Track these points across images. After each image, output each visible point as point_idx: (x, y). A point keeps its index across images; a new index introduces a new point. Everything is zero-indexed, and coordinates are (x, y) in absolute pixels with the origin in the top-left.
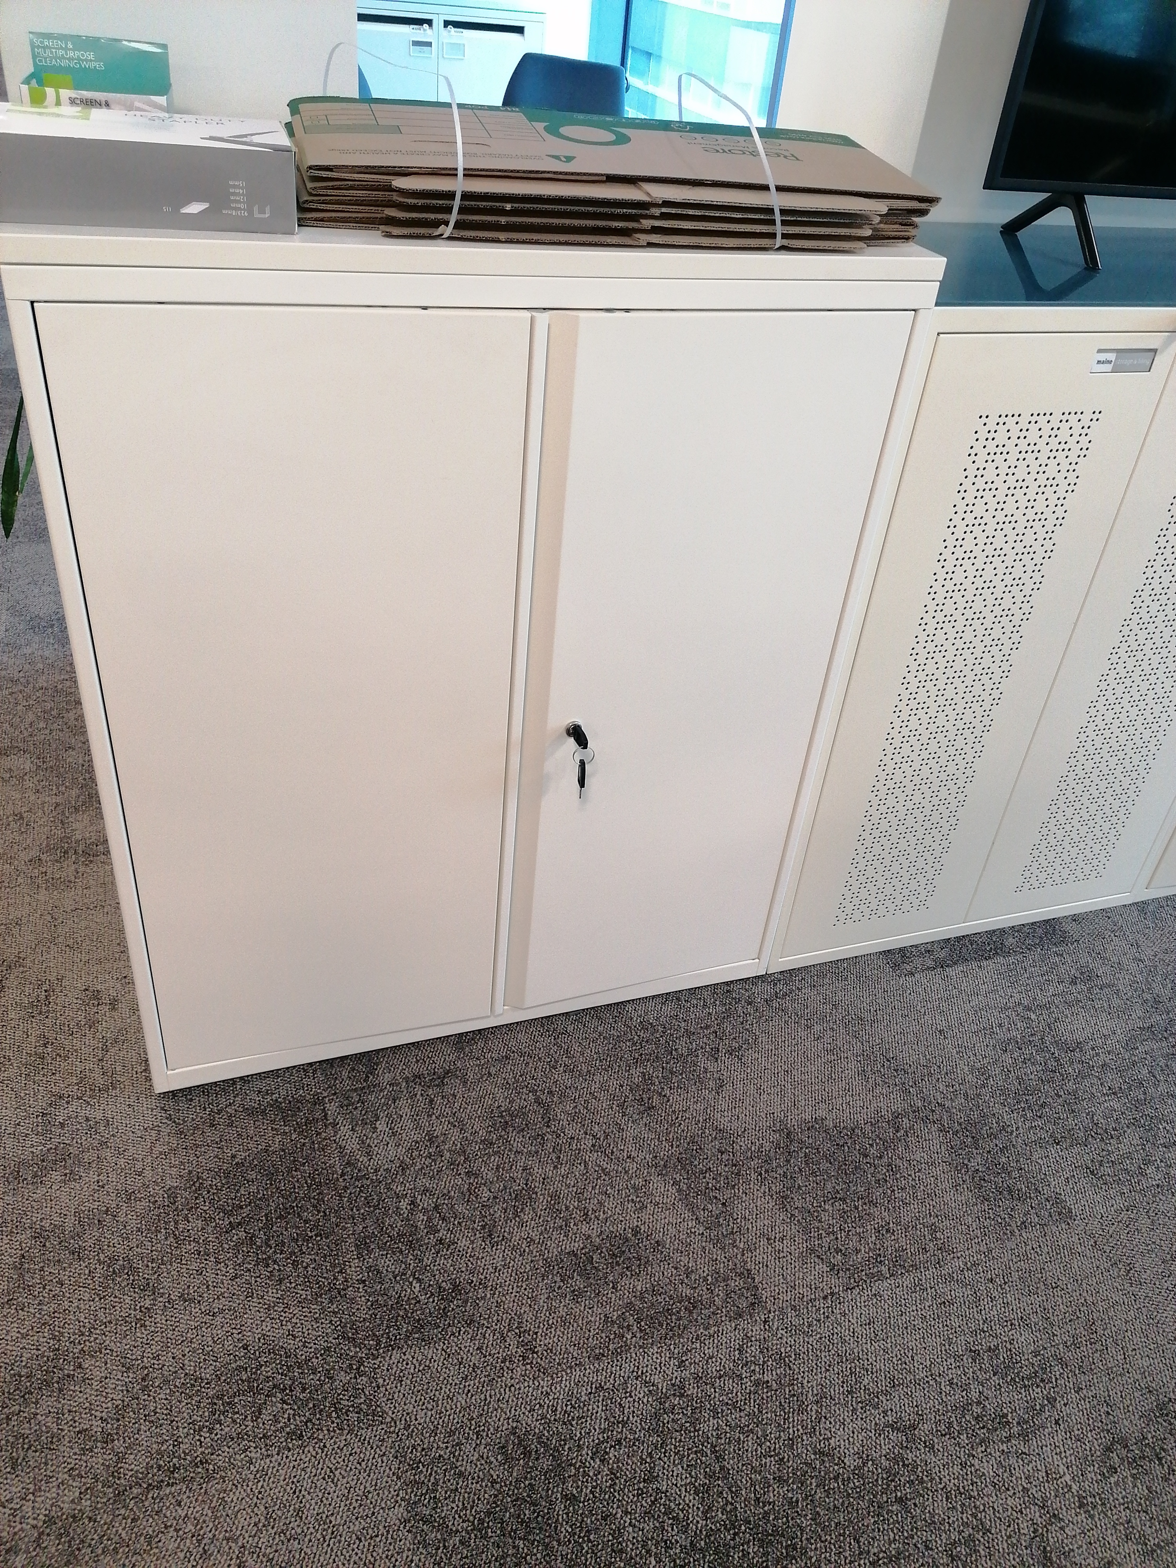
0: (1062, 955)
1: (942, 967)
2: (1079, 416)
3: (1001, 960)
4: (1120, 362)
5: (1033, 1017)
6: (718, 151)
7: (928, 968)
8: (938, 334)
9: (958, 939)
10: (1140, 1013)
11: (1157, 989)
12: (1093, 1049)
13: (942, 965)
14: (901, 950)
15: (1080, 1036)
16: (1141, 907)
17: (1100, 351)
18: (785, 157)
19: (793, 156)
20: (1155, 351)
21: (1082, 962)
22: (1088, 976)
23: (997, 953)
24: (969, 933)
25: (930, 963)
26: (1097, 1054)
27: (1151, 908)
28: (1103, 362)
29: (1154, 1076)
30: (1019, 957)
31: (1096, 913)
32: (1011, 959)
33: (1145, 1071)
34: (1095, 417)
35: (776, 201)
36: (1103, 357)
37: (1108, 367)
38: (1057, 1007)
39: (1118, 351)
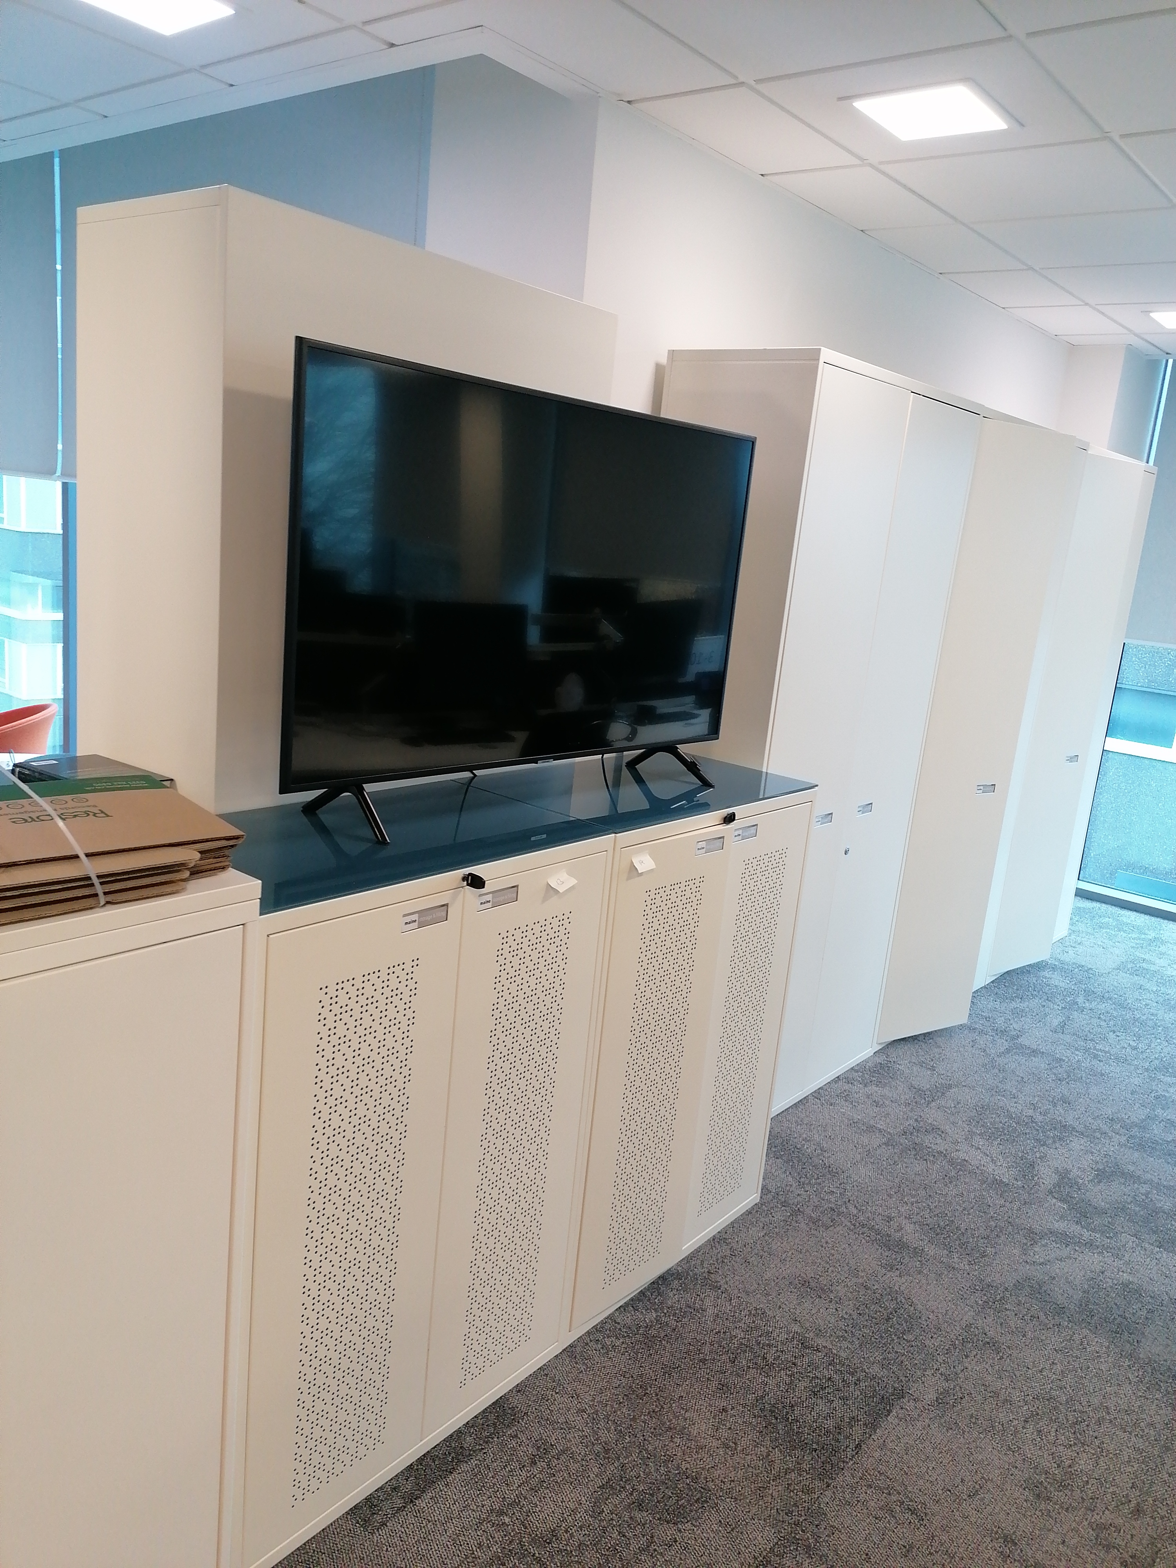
0: (516, 1436)
1: (412, 1501)
2: (402, 966)
3: (464, 1467)
4: (422, 919)
5: (507, 1520)
6: (26, 821)
7: (399, 1509)
8: (268, 936)
9: (420, 1460)
10: (596, 1470)
11: (604, 1435)
12: (566, 1531)
13: (411, 1499)
14: (368, 1499)
15: (552, 1523)
16: (570, 1351)
17: (405, 916)
18: (95, 815)
19: (102, 812)
20: (447, 905)
21: (536, 1435)
22: (543, 1449)
23: (459, 1461)
24: (429, 1449)
25: (399, 1503)
26: (572, 1535)
27: (578, 1349)
28: (410, 923)
29: (624, 1536)
30: (480, 1456)
31: (534, 1375)
32: (474, 1462)
33: (615, 1535)
34: (415, 964)
35: (91, 868)
36: (408, 919)
37: (415, 925)
38: (525, 1498)
39: (420, 912)
